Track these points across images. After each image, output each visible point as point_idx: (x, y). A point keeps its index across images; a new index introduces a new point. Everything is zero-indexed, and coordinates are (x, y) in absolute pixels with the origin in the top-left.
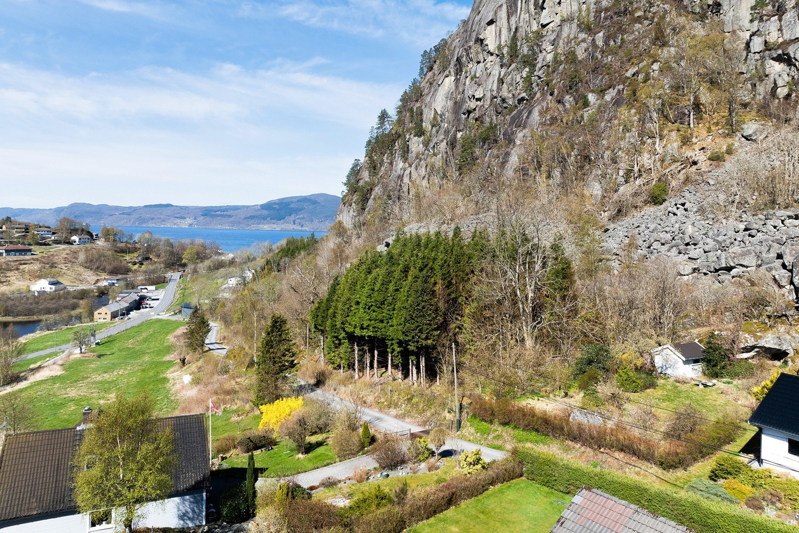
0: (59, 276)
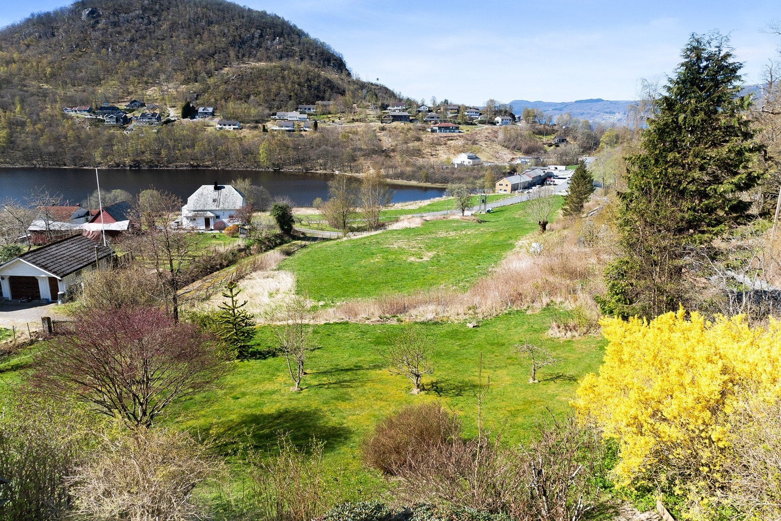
0: (479, 152)
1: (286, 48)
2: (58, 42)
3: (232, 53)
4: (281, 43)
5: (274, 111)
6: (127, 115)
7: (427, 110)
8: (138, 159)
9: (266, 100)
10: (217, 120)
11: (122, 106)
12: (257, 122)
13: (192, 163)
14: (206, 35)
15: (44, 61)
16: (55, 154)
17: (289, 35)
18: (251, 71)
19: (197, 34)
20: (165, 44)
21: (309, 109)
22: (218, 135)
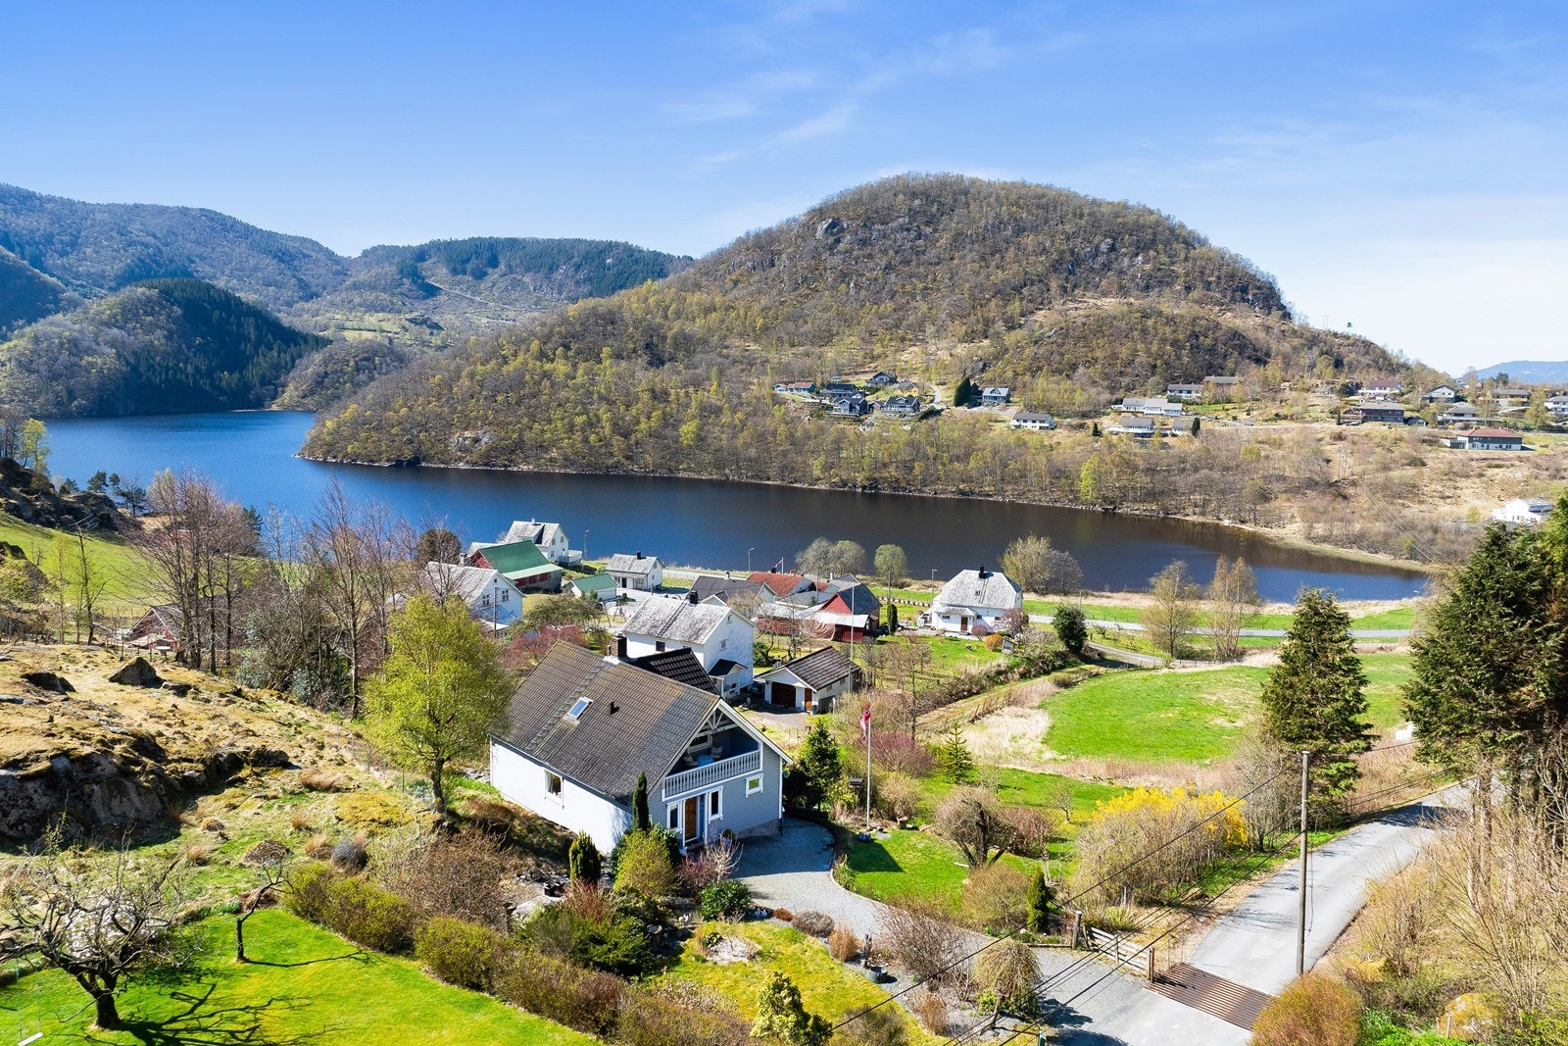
1: (1159, 270)
2: (778, 275)
3: (1054, 284)
4: (1149, 260)
5: (1119, 395)
6: (867, 398)
7: (1452, 396)
8: (877, 475)
9: (1106, 374)
10: (1013, 410)
11: (861, 381)
12: (1084, 415)
13: (961, 487)
14: (1010, 254)
15: (756, 307)
16: (756, 460)
17: (1167, 243)
18: (1083, 320)
19: (997, 252)
20: (941, 272)
21: (1189, 392)
22: (1012, 439)
